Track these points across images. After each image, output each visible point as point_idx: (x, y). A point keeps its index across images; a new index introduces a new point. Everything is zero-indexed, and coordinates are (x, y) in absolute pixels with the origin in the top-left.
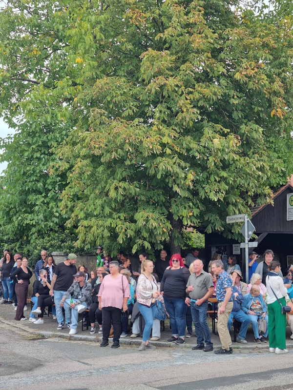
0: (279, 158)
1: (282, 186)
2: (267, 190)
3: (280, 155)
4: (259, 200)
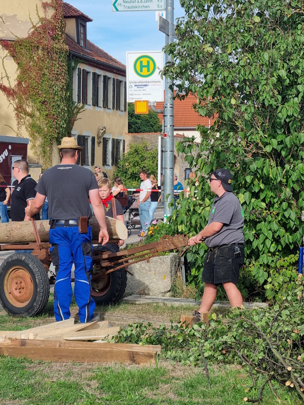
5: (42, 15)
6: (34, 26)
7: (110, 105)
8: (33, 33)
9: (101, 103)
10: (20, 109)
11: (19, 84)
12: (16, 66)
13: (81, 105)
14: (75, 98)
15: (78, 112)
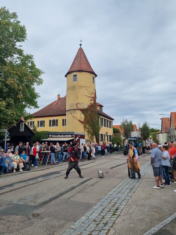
0: (19, 111)
1: (19, 120)
2: (14, 121)
3: (19, 110)
4: (11, 125)
5: (90, 103)
6: (88, 105)
7: (109, 127)
8: (88, 107)
9: (106, 126)
10: (85, 127)
11: (85, 120)
12: (84, 116)
13: (101, 126)
14: (100, 125)
15: (100, 128)
